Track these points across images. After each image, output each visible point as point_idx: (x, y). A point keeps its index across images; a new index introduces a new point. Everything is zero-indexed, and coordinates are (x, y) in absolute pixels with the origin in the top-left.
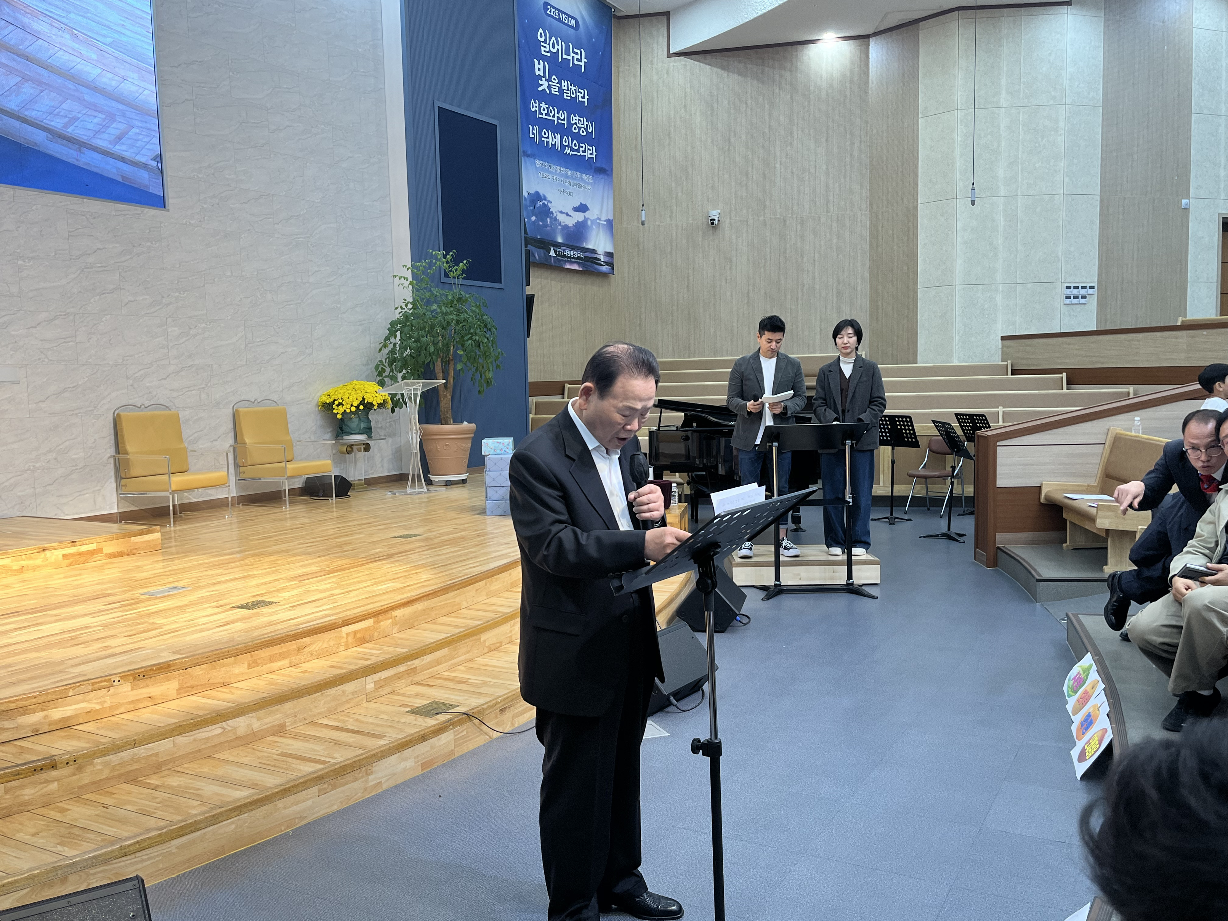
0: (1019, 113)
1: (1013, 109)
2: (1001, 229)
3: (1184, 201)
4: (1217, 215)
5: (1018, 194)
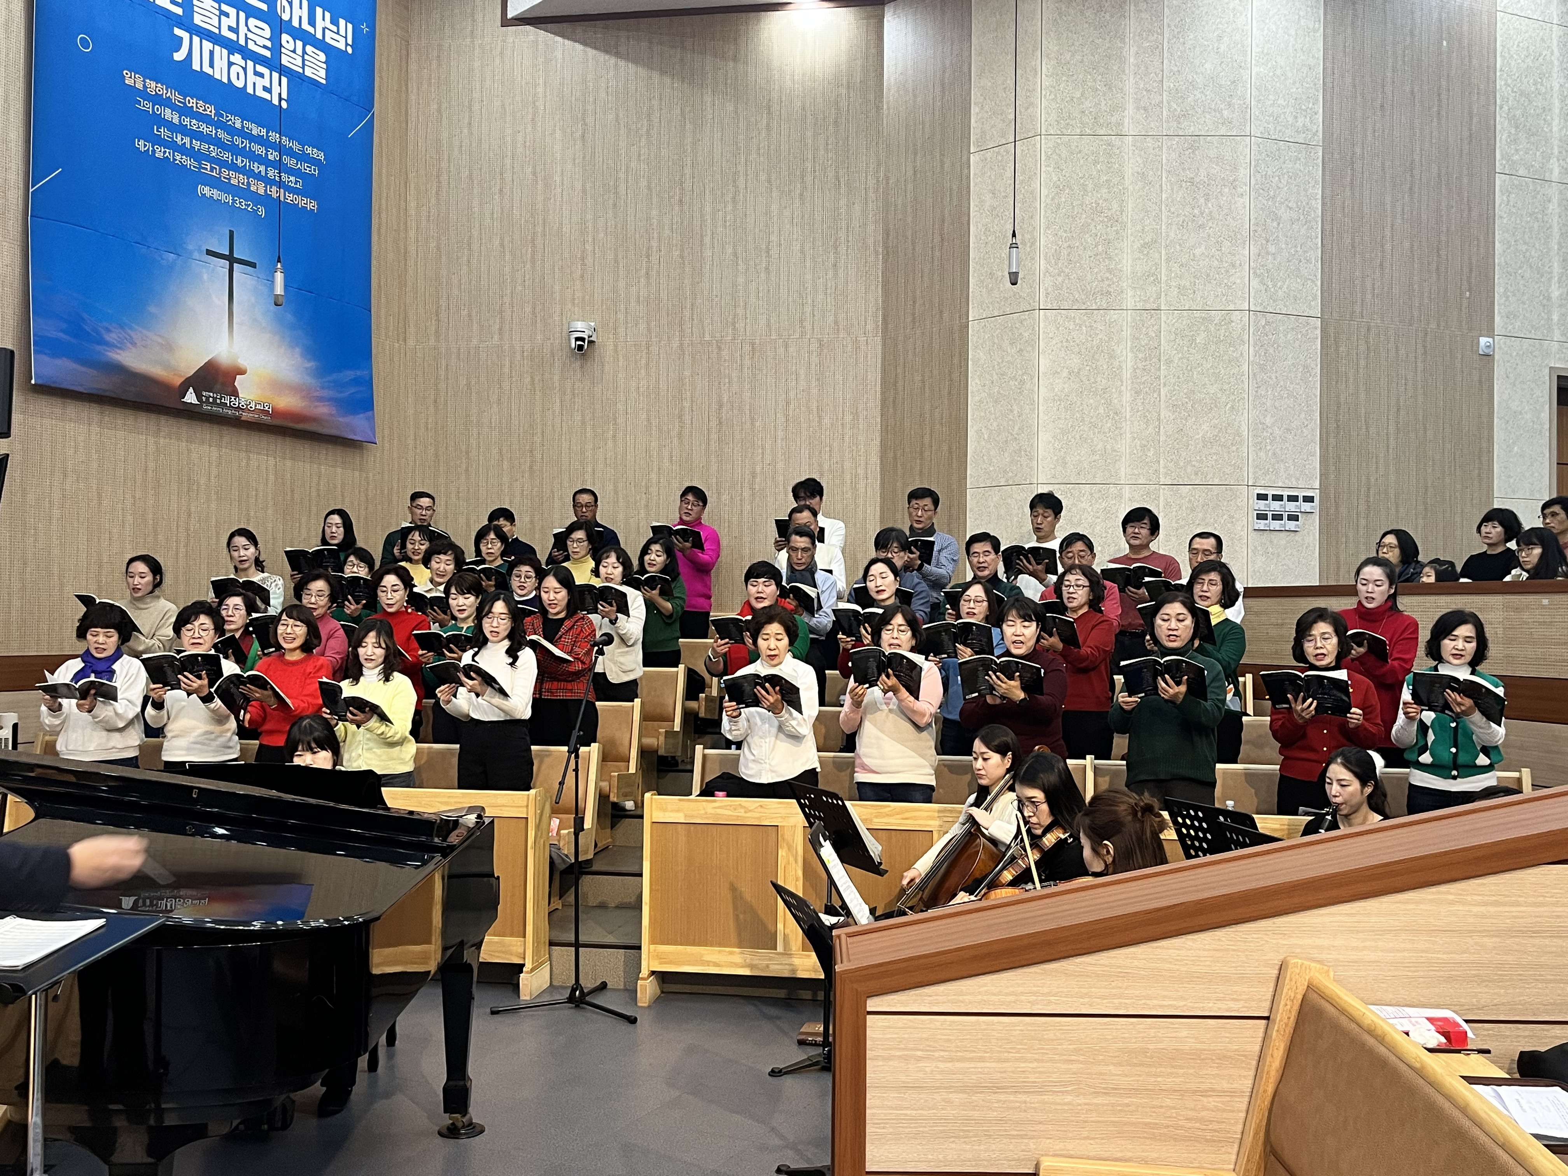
0: (1161, 148)
1: (1149, 139)
2: (1127, 374)
3: (1483, 341)
4: (1547, 371)
5: (1159, 305)
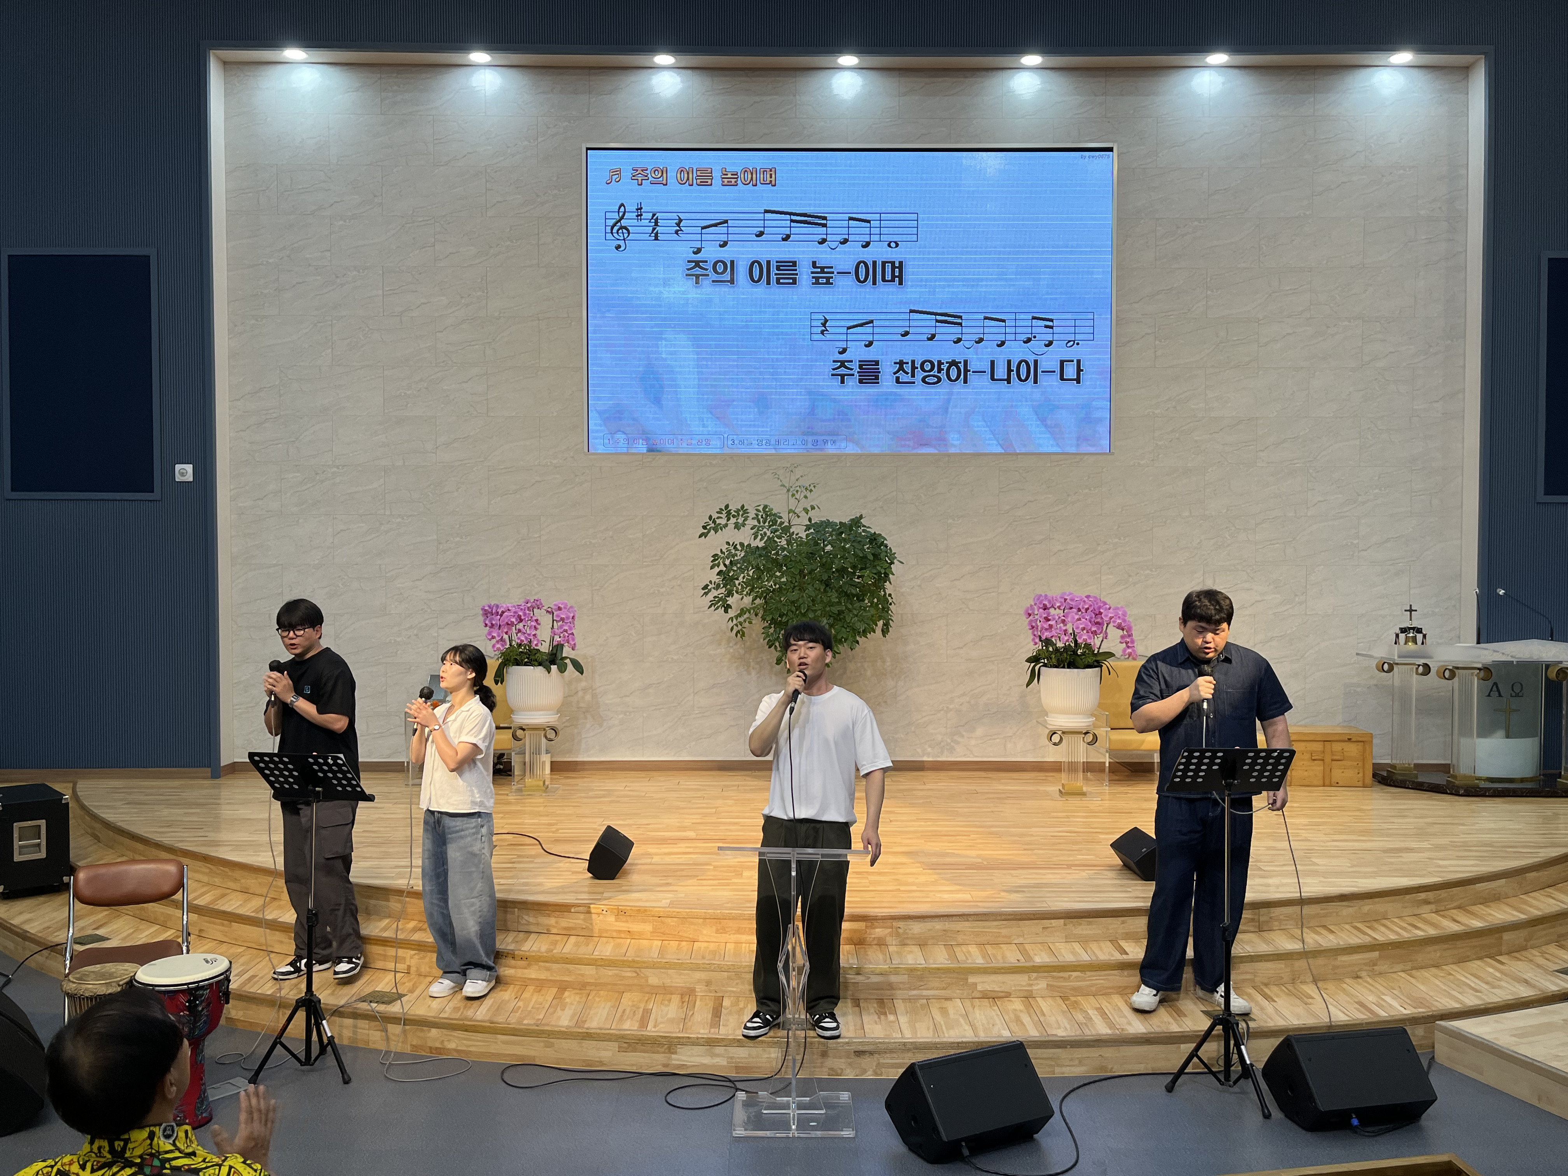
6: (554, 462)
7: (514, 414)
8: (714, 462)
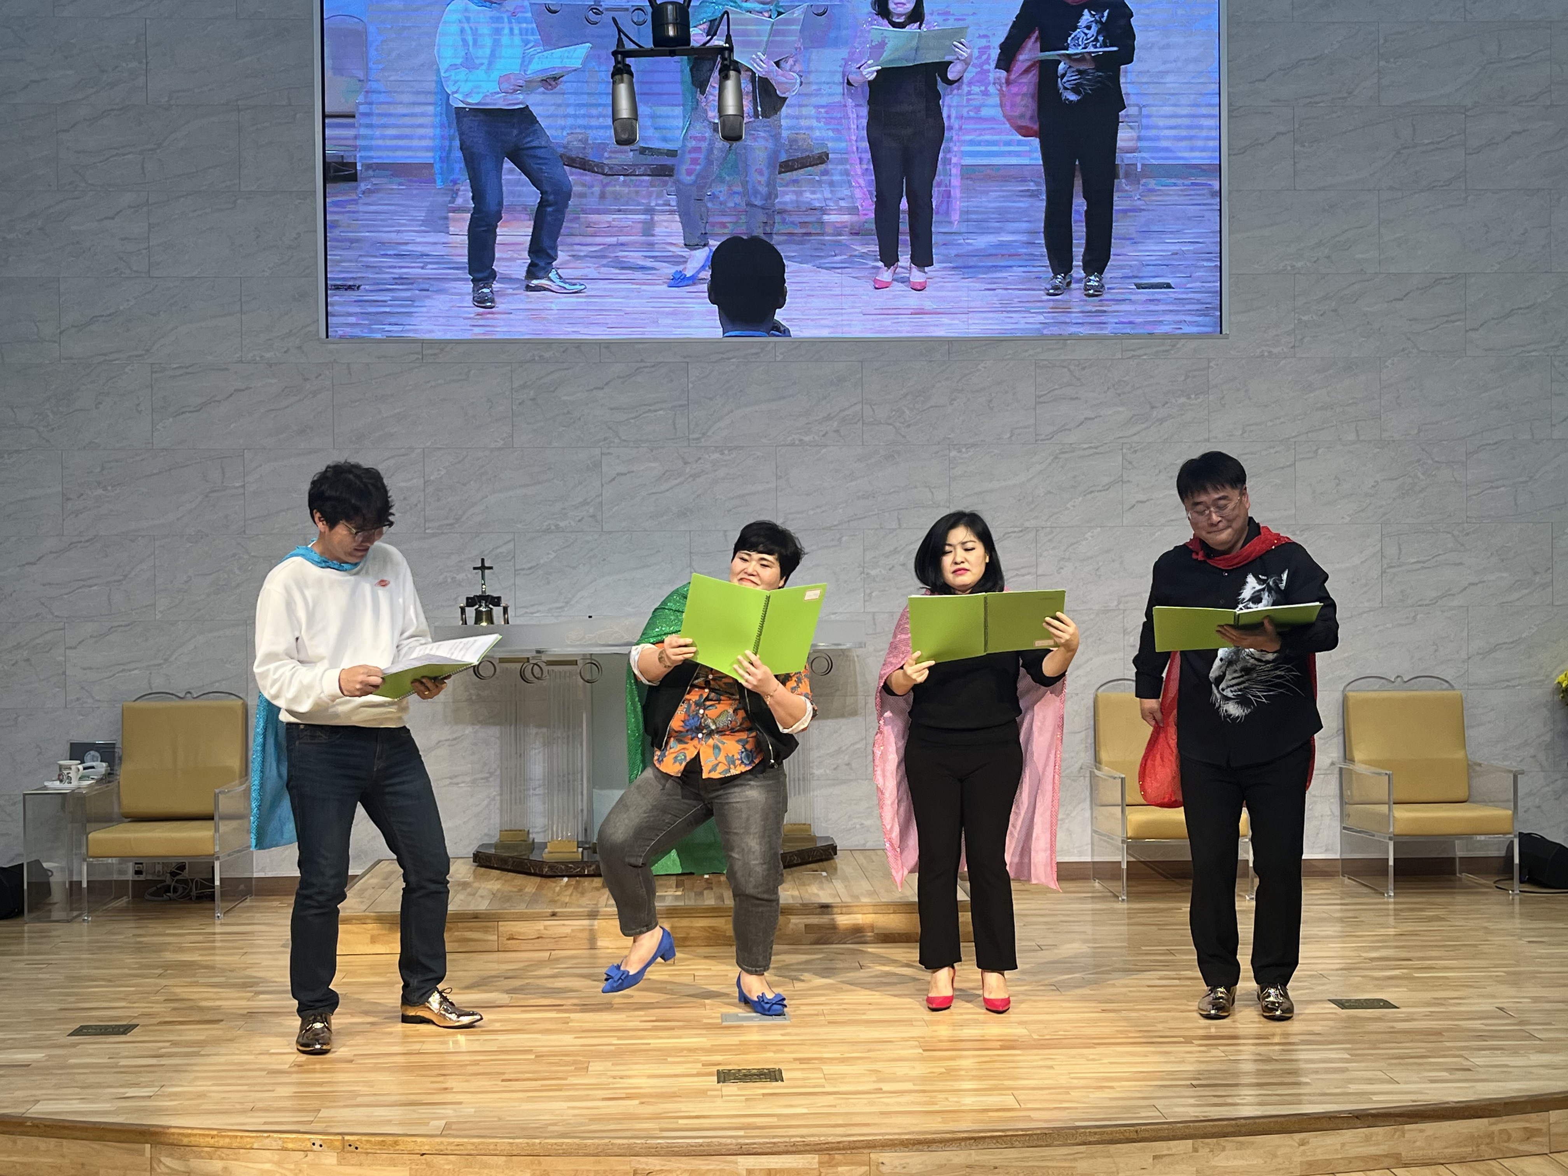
6: (268, 355)
7: (194, 274)
8: (547, 355)
